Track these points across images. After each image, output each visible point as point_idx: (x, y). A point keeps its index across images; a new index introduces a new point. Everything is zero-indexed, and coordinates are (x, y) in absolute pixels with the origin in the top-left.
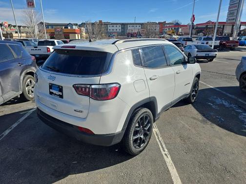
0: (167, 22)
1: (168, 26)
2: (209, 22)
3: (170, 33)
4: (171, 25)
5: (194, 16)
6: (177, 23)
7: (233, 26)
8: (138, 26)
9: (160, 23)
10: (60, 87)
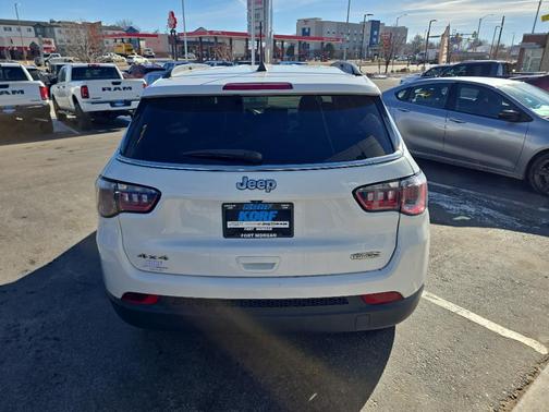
0: (103, 24)
1: (110, 32)
2: (201, 31)
3: (123, 50)
4: (117, 32)
5: (172, 14)
6: (131, 28)
7: (247, 40)
8: (24, 28)
9: (85, 25)
10: (285, 207)
